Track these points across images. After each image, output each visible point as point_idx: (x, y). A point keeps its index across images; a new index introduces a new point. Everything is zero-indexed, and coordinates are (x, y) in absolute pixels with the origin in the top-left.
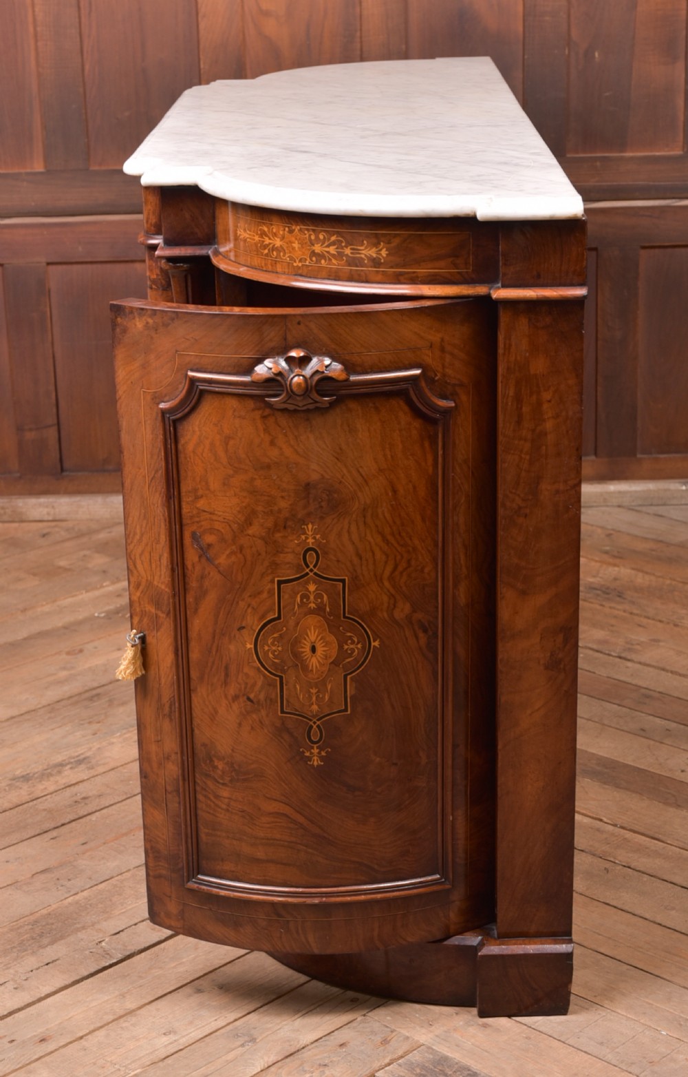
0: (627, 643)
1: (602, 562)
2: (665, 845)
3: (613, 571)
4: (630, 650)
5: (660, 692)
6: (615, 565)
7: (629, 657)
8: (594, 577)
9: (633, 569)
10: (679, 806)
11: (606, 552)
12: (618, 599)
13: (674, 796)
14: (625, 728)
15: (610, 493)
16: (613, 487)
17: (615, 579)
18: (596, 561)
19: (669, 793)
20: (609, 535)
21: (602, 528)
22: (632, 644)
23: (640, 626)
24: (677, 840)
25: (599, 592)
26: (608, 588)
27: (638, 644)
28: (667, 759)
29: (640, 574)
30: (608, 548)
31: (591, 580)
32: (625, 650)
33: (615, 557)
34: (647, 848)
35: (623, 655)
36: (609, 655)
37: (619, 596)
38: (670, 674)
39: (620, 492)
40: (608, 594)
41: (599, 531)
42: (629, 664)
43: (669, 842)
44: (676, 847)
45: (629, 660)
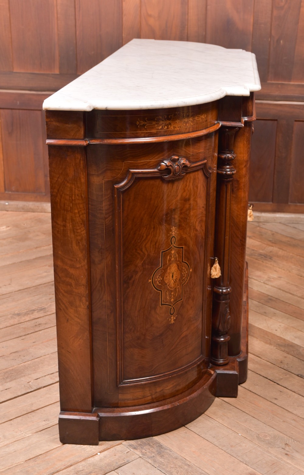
0: (268, 277)
1: (267, 245)
2: (261, 359)
3: (271, 248)
4: (269, 280)
5: (276, 298)
6: (272, 246)
7: (267, 283)
8: (263, 250)
9: (279, 248)
10: (271, 344)
11: (270, 241)
12: (270, 260)
13: (270, 340)
14: (259, 312)
15: (277, 218)
16: (278, 215)
17: (271, 252)
18: (265, 244)
19: (268, 339)
20: (273, 234)
21: (271, 231)
22: (270, 278)
23: (275, 271)
24: (266, 358)
25: (263, 256)
26: (267, 255)
27: (273, 278)
28: (271, 325)
29: (281, 250)
30: (271, 239)
31: (261, 251)
32: (267, 280)
33: (273, 243)
34: (254, 360)
35: (266, 282)
36: (260, 282)
37: (270, 259)
38: (282, 291)
39: (281, 217)
40: (266, 257)
41: (270, 232)
42: (267, 286)
43: (263, 358)
44: (265, 360)
45: (267, 284)
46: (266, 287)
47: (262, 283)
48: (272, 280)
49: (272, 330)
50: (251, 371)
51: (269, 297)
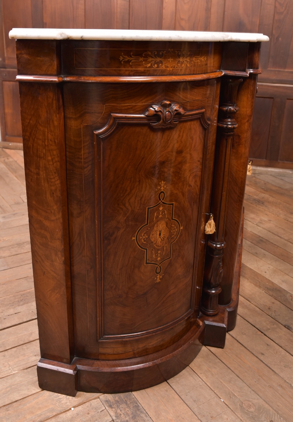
46: (258, 229)
47: (255, 224)
48: (264, 222)
49: (261, 271)
50: (241, 316)
51: (261, 238)
